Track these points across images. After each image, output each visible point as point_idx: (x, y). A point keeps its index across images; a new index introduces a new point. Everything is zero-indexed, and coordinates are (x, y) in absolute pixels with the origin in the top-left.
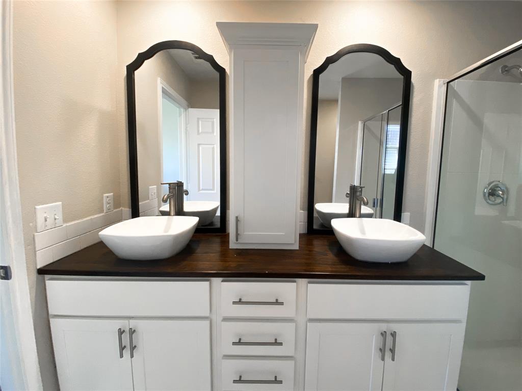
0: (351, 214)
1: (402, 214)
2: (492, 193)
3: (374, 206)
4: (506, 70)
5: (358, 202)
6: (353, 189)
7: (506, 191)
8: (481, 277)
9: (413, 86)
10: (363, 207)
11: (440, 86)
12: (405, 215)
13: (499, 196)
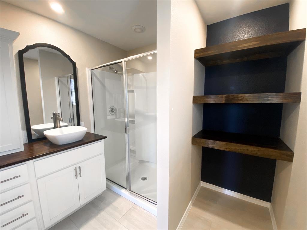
0: (56, 127)
1: (81, 123)
2: (112, 111)
3: (70, 122)
4: (111, 69)
5: (58, 121)
6: (55, 115)
7: (116, 110)
8: (106, 137)
9: (77, 68)
10: (61, 123)
11: (88, 71)
12: (82, 123)
13: (113, 111)
